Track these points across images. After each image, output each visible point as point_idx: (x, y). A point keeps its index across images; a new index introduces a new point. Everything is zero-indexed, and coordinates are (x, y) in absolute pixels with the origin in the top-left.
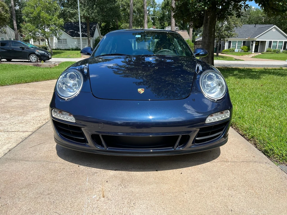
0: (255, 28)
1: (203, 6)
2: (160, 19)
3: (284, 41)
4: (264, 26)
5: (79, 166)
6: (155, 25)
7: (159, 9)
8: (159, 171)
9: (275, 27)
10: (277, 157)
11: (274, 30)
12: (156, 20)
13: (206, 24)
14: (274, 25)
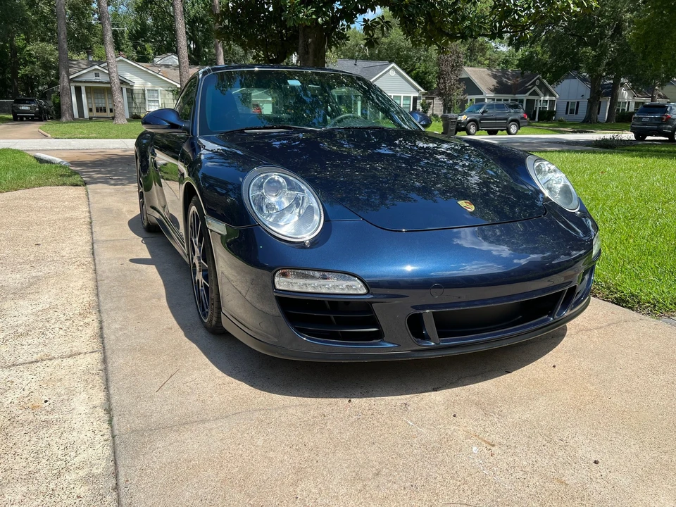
0: (356, 68)
1: (314, 17)
2: (134, 35)
3: (412, 95)
4: (372, 64)
5: (350, 401)
6: (122, 50)
7: (125, 9)
8: (513, 372)
9: (393, 68)
10: (648, 307)
11: (392, 73)
12: (124, 38)
13: (306, 56)
14: (391, 62)
